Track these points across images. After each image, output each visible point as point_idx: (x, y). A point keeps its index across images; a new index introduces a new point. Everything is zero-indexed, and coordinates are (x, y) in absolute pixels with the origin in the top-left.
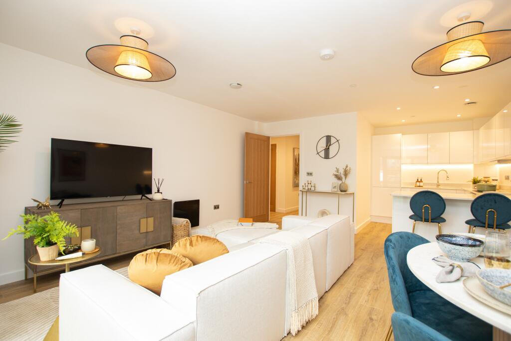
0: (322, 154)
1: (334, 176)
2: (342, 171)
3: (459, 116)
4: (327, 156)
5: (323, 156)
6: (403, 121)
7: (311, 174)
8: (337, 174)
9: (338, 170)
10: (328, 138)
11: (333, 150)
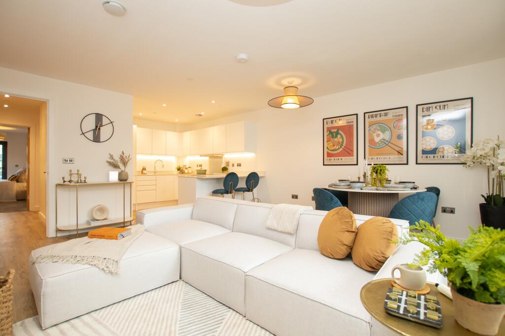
0: (90, 135)
1: (107, 164)
2: (117, 158)
3: (177, 120)
4: (97, 139)
5: (92, 138)
6: (141, 114)
7: (71, 161)
8: (112, 161)
9: (111, 157)
10: (99, 117)
11: (105, 132)
